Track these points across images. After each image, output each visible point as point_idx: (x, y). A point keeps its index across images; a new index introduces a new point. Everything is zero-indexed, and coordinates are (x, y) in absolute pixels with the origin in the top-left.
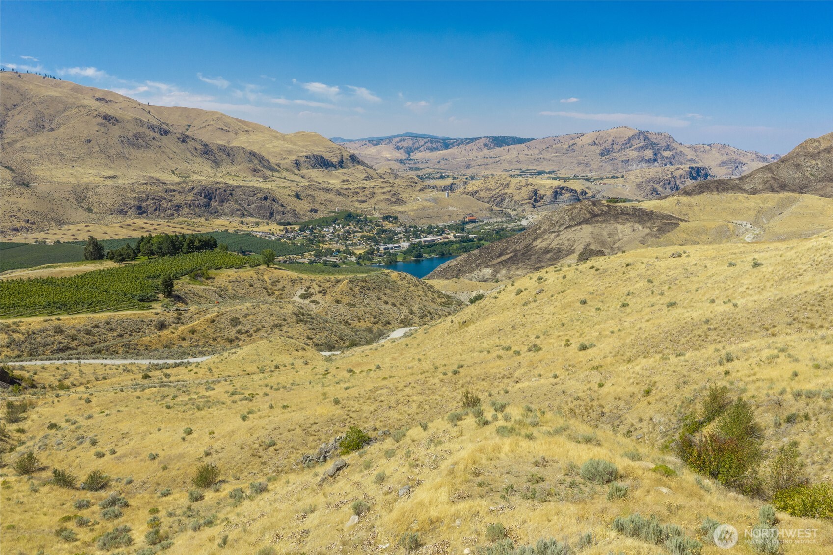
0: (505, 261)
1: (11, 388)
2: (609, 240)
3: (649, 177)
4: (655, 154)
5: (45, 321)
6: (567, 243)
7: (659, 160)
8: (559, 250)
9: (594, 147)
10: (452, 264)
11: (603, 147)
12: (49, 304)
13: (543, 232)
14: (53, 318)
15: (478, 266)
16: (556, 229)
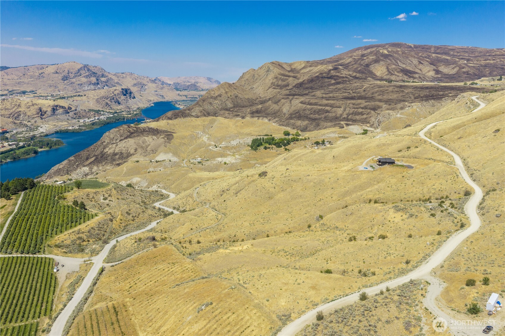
0: (93, 162)
2: (144, 145)
3: (101, 95)
4: (97, 80)
6: (124, 149)
7: (100, 83)
8: (121, 153)
9: (57, 75)
10: (61, 167)
11: (62, 75)
13: (107, 144)
15: (77, 166)
16: (114, 142)
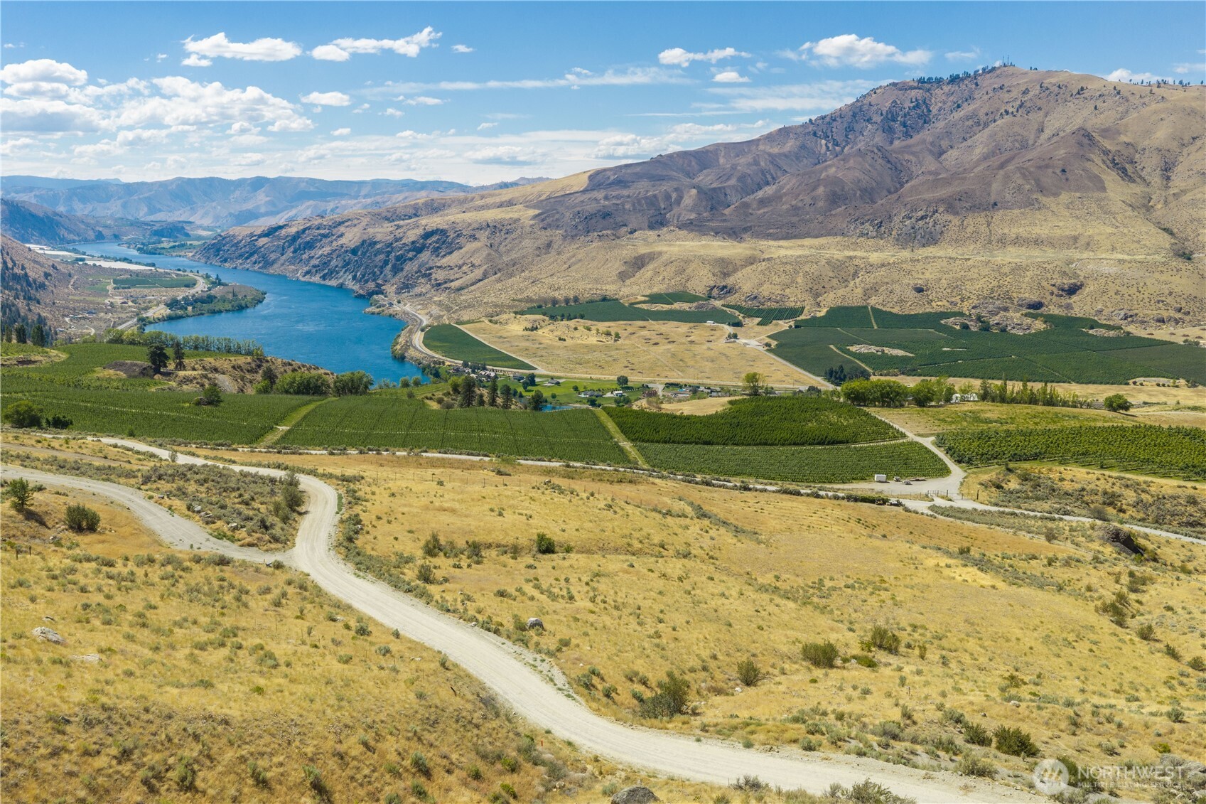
1: (1133, 556)
5: (1179, 487)
12: (1187, 467)
14: (1189, 484)
